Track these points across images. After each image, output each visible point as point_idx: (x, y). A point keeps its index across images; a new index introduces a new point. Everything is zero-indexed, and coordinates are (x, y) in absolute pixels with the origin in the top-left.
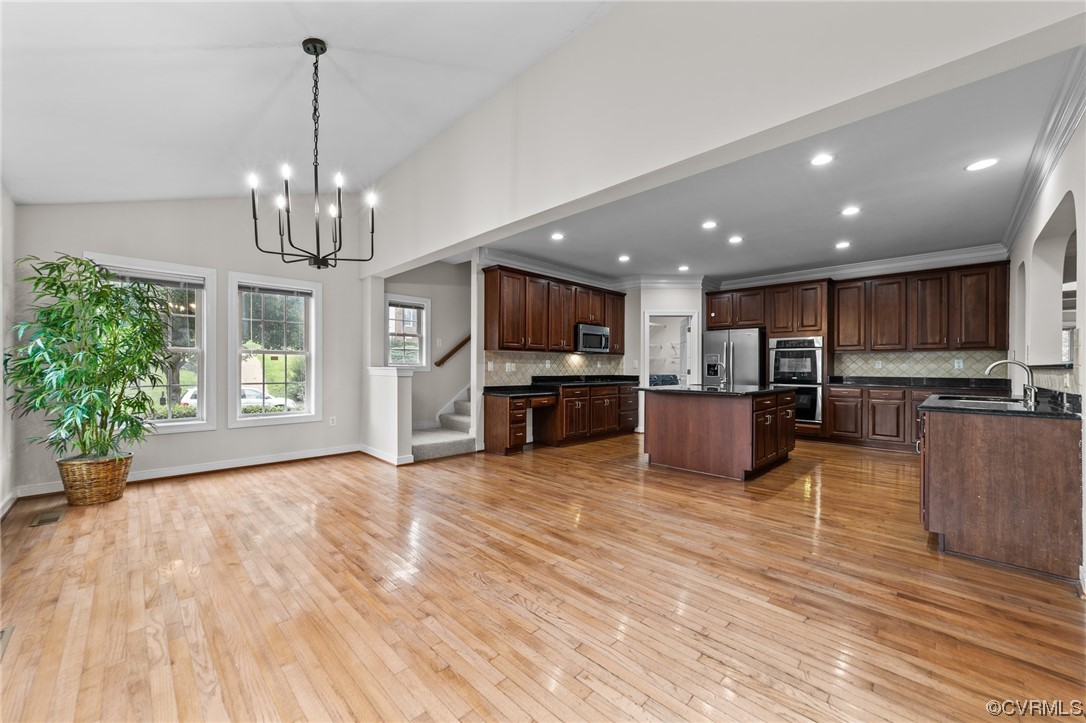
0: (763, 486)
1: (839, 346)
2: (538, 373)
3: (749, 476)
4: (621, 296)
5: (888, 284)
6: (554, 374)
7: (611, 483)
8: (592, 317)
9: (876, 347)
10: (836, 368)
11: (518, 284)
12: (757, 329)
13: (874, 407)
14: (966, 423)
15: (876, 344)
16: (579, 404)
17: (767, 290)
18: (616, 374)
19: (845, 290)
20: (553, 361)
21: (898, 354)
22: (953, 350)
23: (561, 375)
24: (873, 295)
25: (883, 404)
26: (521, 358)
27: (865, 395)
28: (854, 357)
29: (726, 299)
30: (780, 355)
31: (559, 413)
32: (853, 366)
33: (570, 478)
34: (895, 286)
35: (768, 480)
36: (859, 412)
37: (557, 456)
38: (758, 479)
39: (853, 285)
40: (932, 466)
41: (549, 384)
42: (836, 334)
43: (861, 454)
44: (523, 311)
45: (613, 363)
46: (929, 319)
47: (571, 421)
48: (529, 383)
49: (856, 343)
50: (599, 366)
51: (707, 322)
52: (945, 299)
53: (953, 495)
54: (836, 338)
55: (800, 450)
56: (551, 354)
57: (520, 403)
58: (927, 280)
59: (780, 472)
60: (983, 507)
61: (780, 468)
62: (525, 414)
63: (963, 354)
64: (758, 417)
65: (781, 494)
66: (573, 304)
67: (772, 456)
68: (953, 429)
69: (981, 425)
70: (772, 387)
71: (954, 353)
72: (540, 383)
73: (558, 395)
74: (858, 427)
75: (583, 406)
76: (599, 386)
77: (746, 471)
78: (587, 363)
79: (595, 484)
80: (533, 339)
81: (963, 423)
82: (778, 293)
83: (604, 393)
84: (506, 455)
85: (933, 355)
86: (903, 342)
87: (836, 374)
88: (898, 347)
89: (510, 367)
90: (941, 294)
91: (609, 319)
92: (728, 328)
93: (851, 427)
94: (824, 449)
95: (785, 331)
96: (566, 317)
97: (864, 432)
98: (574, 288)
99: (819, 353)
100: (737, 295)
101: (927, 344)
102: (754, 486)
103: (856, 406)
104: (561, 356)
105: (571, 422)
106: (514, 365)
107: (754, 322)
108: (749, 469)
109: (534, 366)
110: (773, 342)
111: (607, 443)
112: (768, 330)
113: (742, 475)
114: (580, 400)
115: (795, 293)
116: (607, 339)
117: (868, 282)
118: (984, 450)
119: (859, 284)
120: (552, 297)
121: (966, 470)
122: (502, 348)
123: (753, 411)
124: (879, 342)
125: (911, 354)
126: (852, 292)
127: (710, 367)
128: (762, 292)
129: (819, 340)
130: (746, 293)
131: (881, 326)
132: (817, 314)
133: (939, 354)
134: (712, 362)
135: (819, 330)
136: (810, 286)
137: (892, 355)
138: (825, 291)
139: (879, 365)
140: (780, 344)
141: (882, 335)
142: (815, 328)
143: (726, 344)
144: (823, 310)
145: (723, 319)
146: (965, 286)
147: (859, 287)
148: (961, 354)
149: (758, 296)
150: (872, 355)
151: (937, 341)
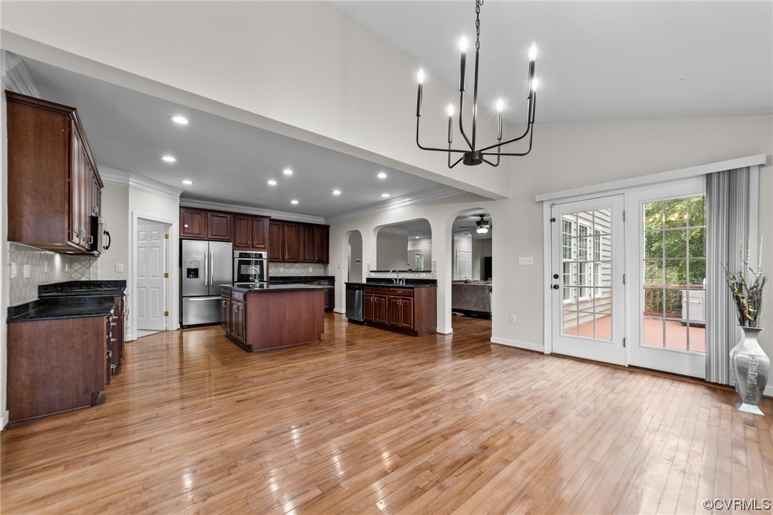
2: (41, 280)
5: (291, 226)
9: (286, 260)
12: (231, 243)
17: (233, 215)
20: (48, 263)
24: (285, 231)
26: (33, 257)
29: (198, 215)
30: (241, 263)
34: (294, 228)
48: (36, 297)
51: (180, 231)
58: (306, 227)
82: (240, 219)
86: (297, 258)
89: (27, 271)
90: (310, 236)
95: (244, 246)
99: (265, 262)
101: (305, 259)
106: (29, 268)
107: (223, 237)
109: (39, 270)
110: (237, 253)
119: (279, 223)
124: (288, 258)
126: (275, 228)
127: (189, 271)
128: (228, 216)
129: (264, 254)
130: (216, 214)
131: (289, 249)
132: (264, 238)
133: (305, 264)
134: (192, 267)
135: (265, 248)
136: (260, 219)
137: (287, 265)
138: (268, 224)
139: (282, 270)
140: (241, 255)
141: (289, 253)
142: (263, 246)
143: (207, 252)
144: (267, 235)
145: (196, 231)
146: (317, 233)
147: (279, 225)
148: (312, 265)
149: (225, 219)
150: (279, 264)
151: (309, 258)
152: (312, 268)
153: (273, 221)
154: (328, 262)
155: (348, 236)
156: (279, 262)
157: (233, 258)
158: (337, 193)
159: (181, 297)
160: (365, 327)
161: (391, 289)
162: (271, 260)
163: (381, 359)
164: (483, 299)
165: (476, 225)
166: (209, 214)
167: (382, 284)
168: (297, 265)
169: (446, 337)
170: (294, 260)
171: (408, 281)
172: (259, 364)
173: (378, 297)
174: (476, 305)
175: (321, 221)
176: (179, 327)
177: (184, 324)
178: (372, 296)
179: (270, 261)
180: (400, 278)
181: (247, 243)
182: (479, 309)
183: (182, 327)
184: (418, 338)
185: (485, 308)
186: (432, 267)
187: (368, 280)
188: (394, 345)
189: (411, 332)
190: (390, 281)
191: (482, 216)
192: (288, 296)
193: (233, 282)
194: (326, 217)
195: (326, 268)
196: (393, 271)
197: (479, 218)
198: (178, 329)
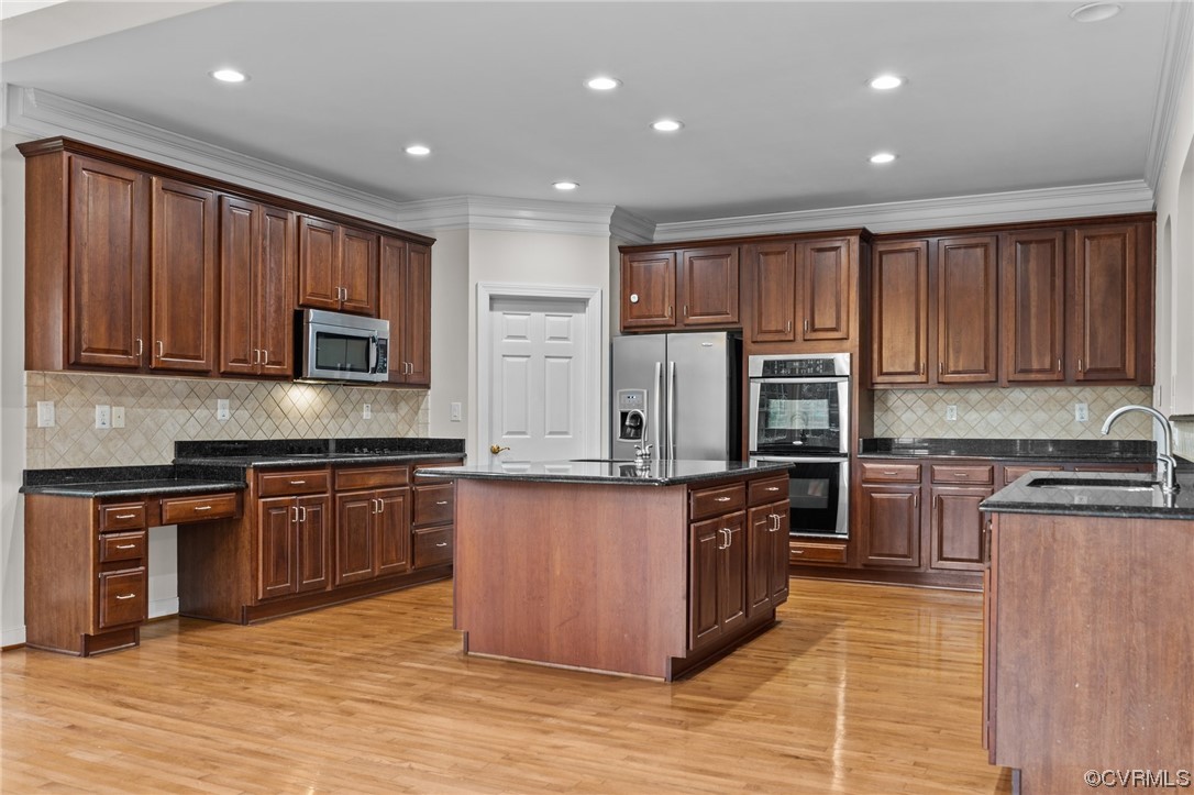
0: (708, 692)
1: (881, 373)
2: (193, 434)
3: (683, 670)
4: (424, 243)
5: (967, 247)
6: (243, 436)
7: (350, 713)
8: (342, 294)
9: (948, 377)
10: (877, 423)
11: (124, 196)
12: (725, 333)
13: (940, 502)
14: (1058, 536)
15: (945, 371)
16: (300, 513)
17: (745, 247)
18: (411, 435)
19: (893, 256)
20: (240, 401)
21: (984, 392)
22: (1072, 385)
23: (260, 437)
24: (941, 270)
25: (956, 496)
26: (142, 392)
27: (926, 477)
28: (909, 398)
29: (662, 264)
30: (769, 393)
31: (245, 537)
32: (907, 417)
33: (245, 709)
34: (979, 252)
35: (719, 677)
36: (916, 511)
37: (236, 648)
38: (701, 676)
39: (907, 245)
40: (1002, 629)
41: (221, 461)
42: (876, 346)
43: (917, 600)
44: (141, 268)
45: (404, 409)
46: (1033, 322)
47: (281, 556)
48: (167, 458)
49: (912, 369)
50: (366, 414)
51: (624, 317)
52: (1059, 282)
53: (1037, 688)
54: (876, 356)
55: (801, 598)
56: (233, 383)
57: (126, 513)
58: (1031, 242)
59: (752, 653)
60: (1082, 707)
61: (753, 644)
62: (143, 544)
63: (1088, 392)
64: (700, 533)
65: (742, 707)
66: (290, 258)
67: (734, 620)
68: (1037, 549)
69: (1081, 539)
70: (753, 464)
71: (1075, 390)
72: (198, 461)
73: (241, 492)
74: (914, 544)
75: (315, 517)
76: (357, 465)
77: (675, 660)
78: (333, 406)
79: (308, 719)
80: (173, 342)
81: (1053, 535)
82: (766, 254)
83: (373, 481)
84: (86, 655)
85: (1041, 394)
86: (992, 367)
87: (878, 433)
88: (983, 377)
89: (105, 415)
90: (1053, 274)
91: (389, 299)
92: (665, 329)
93: (901, 547)
94: (850, 594)
95: (783, 340)
96: (271, 288)
97: (923, 554)
98: (293, 216)
99: (843, 389)
100: (684, 256)
101: (1029, 371)
102: (689, 693)
103: (911, 499)
104: (261, 388)
105: (280, 561)
106: (119, 411)
107: (718, 318)
108: (681, 653)
109: (182, 415)
110: (755, 364)
111: (373, 606)
112: (747, 337)
113: (666, 668)
114: (302, 503)
115: (800, 257)
116: (382, 348)
117: (933, 240)
118: (1085, 590)
119: (919, 244)
120: (230, 235)
121: (1057, 632)
122: (73, 363)
123: (690, 522)
124: (952, 369)
125: (1006, 392)
128: (734, 252)
129: (843, 361)
130: (703, 253)
131: (955, 334)
132: (839, 305)
135: (843, 340)
136: (827, 243)
138: (855, 256)
139: (952, 413)
140: (769, 368)
141: (957, 352)
142: (837, 334)
143: (660, 366)
144: (852, 296)
145: (657, 308)
149: (725, 261)
151: (1047, 366)
152: (1085, 406)
154: (1148, 380)
156: (922, 385)
181: (785, 330)
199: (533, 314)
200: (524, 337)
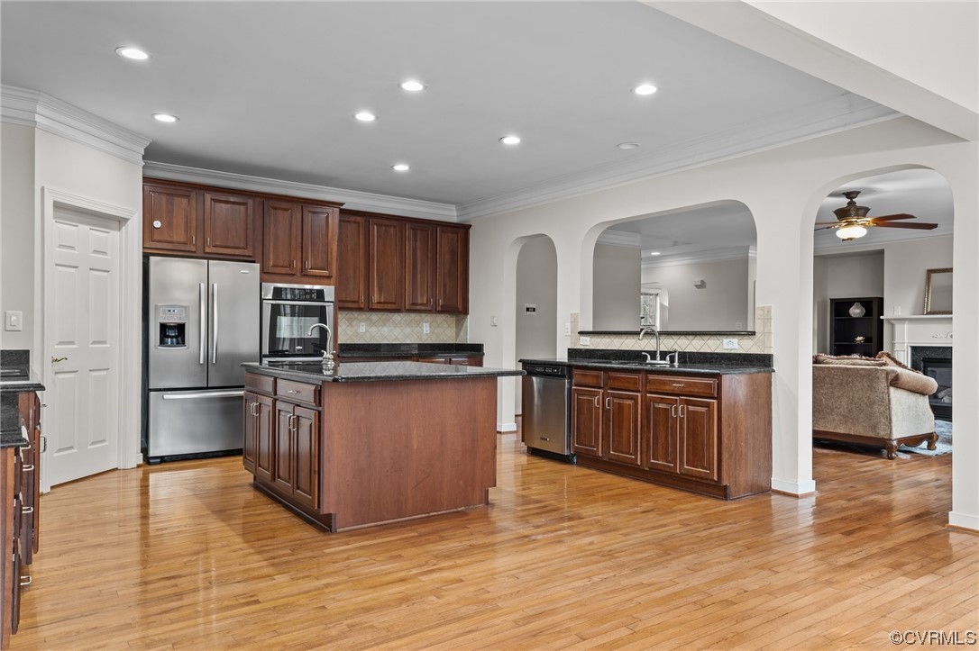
9: (375, 305)
12: (259, 265)
15: (374, 301)
21: (380, 315)
29: (184, 199)
49: (355, 299)
51: (143, 237)
58: (417, 230)
82: (275, 208)
86: (398, 301)
90: (428, 250)
95: (288, 273)
99: (330, 310)
100: (204, 196)
101: (416, 304)
107: (236, 251)
110: (267, 289)
115: (299, 215)
119: (359, 219)
124: (378, 300)
126: (351, 228)
127: (164, 328)
128: (250, 202)
129: (330, 292)
130: (224, 198)
131: (380, 279)
132: (327, 253)
133: (413, 316)
134: (173, 319)
135: (329, 277)
136: (319, 209)
137: (375, 316)
138: (337, 221)
139: (363, 328)
140: (278, 293)
141: (380, 290)
142: (325, 273)
143: (203, 286)
144: (335, 248)
145: (179, 236)
146: (444, 243)
147: (358, 223)
148: (429, 317)
149: (242, 207)
150: (356, 314)
151: (425, 302)
152: (428, 324)
153: (346, 213)
154: (465, 312)
155: (518, 248)
156: (360, 309)
157: (261, 300)
158: (512, 140)
159: (146, 391)
160: (575, 471)
161: (651, 377)
162: (343, 305)
163: (676, 566)
164: (872, 403)
165: (835, 218)
166: (208, 197)
167: (615, 365)
168: (397, 317)
169: (800, 502)
170: (393, 307)
171: (686, 358)
172: (366, 570)
173: (614, 396)
174: (846, 419)
175: (450, 215)
176: (141, 462)
177: (152, 453)
178: (596, 394)
179: (342, 309)
180: (663, 348)
181: (291, 266)
182: (858, 429)
183: (148, 460)
184: (730, 505)
185: (874, 427)
186: (758, 322)
187: (573, 353)
188: (684, 524)
189: (718, 490)
190: (637, 356)
191: (850, 195)
192: (415, 394)
193: (262, 356)
194: (460, 205)
195: (459, 325)
196: (646, 333)
197: (844, 201)
198: (139, 466)
199: (81, 226)
200: (73, 248)
